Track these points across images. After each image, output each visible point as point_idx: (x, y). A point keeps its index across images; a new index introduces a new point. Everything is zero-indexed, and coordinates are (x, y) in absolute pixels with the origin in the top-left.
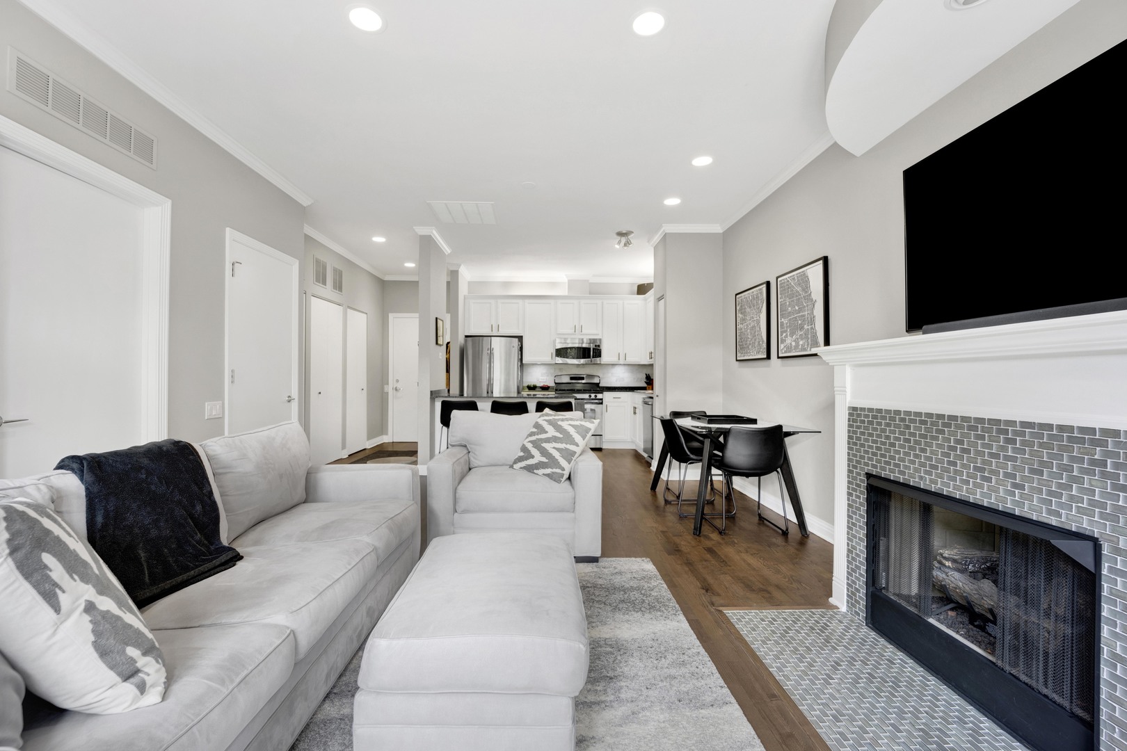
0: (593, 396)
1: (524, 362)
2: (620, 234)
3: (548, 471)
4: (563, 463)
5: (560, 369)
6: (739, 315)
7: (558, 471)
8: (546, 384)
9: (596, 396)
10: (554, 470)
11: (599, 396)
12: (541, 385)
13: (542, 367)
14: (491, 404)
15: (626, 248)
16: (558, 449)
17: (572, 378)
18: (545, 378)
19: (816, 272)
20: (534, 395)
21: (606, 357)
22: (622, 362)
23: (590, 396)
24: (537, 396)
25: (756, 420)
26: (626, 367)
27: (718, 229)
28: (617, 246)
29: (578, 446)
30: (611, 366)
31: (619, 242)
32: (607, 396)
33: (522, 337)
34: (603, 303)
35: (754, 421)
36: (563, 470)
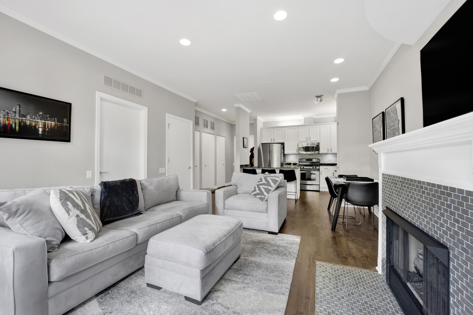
0: (314, 168)
1: (285, 153)
2: (318, 97)
3: (259, 196)
4: (265, 193)
5: (302, 156)
6: (374, 129)
7: (263, 197)
8: (295, 162)
9: (316, 168)
10: (262, 196)
11: (318, 168)
12: (293, 163)
13: (294, 155)
14: (261, 170)
15: (321, 102)
16: (264, 188)
17: (306, 160)
18: (295, 160)
19: (398, 105)
20: (290, 167)
21: (321, 151)
22: (329, 152)
23: (313, 168)
24: (291, 167)
25: (373, 180)
26: (333, 155)
27: (366, 88)
28: (316, 102)
29: (272, 187)
30: (325, 155)
31: (317, 101)
32: (322, 168)
33: (284, 143)
34: (320, 127)
35: (372, 180)
36: (265, 196)
